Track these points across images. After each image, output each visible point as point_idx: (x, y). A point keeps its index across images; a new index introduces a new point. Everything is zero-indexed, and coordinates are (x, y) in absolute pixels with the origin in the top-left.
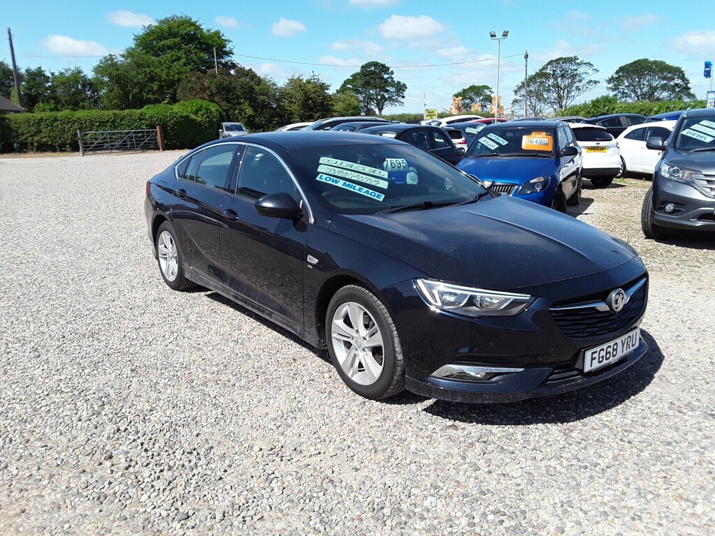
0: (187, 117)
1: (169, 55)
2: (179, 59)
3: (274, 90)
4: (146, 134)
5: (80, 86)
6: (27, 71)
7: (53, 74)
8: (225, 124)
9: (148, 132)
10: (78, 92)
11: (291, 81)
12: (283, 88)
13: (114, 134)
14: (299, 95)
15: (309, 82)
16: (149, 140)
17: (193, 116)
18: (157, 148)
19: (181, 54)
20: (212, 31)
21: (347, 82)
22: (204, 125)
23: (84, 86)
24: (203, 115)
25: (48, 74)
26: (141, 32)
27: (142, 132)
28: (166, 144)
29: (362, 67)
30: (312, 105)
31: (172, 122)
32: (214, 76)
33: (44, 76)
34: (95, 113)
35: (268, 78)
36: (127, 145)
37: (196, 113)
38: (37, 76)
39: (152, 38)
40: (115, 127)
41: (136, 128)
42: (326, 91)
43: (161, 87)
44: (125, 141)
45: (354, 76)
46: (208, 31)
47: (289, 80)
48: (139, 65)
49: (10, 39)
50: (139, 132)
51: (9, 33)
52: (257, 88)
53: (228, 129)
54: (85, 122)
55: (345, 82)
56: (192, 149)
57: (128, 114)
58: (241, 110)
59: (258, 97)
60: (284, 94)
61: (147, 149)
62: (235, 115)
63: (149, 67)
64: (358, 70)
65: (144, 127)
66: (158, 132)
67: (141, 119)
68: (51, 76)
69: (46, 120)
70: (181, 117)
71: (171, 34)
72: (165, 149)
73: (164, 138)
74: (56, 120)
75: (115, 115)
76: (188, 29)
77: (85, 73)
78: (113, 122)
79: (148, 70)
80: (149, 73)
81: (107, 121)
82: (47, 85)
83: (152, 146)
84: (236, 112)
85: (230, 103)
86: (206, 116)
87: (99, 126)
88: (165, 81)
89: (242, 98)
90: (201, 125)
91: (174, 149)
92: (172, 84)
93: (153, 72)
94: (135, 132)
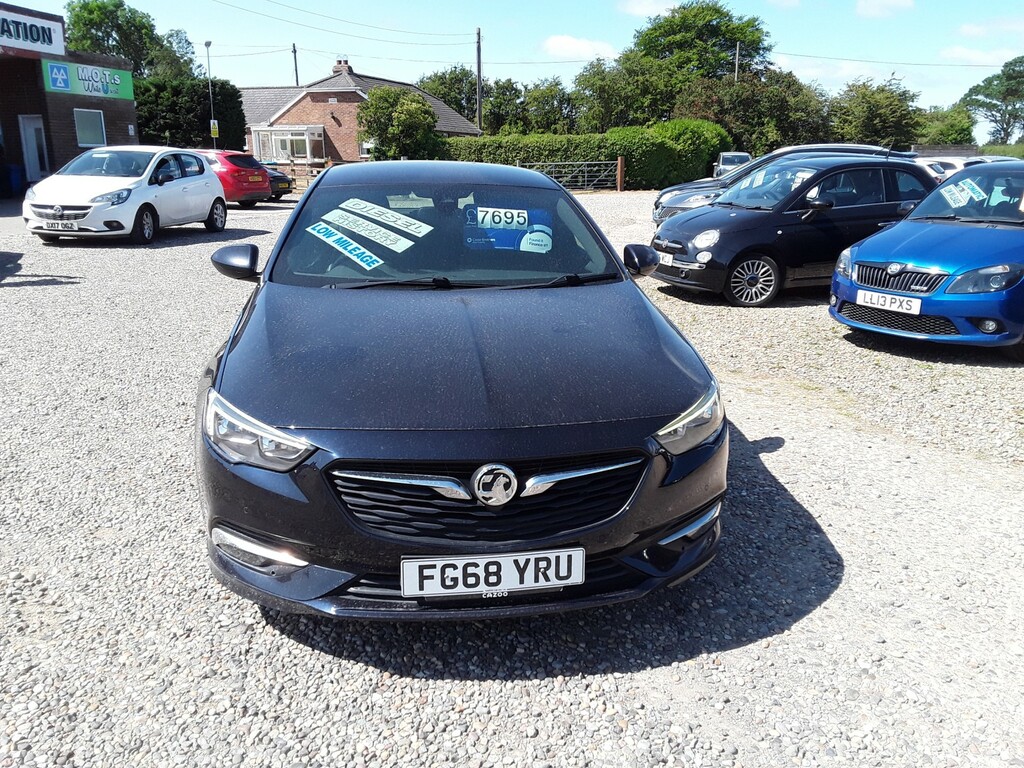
0: (662, 144)
1: (677, 55)
2: (689, 60)
3: (820, 103)
4: (604, 167)
5: (556, 103)
6: (496, 83)
7: (526, 88)
8: (724, 154)
9: (606, 165)
10: (553, 110)
11: (851, 88)
12: (836, 98)
13: (564, 167)
14: (860, 111)
15: (881, 90)
16: (606, 176)
17: (670, 143)
18: (614, 188)
19: (692, 54)
20: (745, 19)
21: (975, 90)
22: (686, 156)
23: (561, 102)
24: (685, 141)
25: (520, 87)
26: (645, 26)
27: (599, 165)
28: (627, 182)
29: (1007, 65)
30: (879, 126)
31: (640, 151)
32: (731, 84)
33: (516, 90)
34: (547, 138)
35: (814, 85)
36: (577, 182)
37: (677, 139)
38: (508, 89)
39: (657, 34)
40: (566, 159)
41: (592, 159)
42: (910, 103)
43: (654, 102)
44: (576, 177)
45: (989, 81)
46: (740, 19)
47: (849, 86)
48: (631, 72)
49: (479, 42)
50: (595, 165)
51: (479, 34)
52: (792, 101)
53: (727, 161)
54: (533, 150)
55: (971, 90)
56: (661, 190)
57: (585, 140)
58: (762, 133)
59: (791, 114)
60: (837, 109)
61: (603, 188)
62: (750, 141)
63: (643, 74)
64: (998, 71)
65: (602, 158)
66: (619, 164)
67: (600, 147)
68: (523, 89)
69: (489, 146)
70: (653, 144)
71: (685, 26)
72: (624, 189)
73: (626, 174)
74: (500, 146)
75: (569, 141)
76: (708, 18)
77: (564, 85)
78: (566, 150)
79: (641, 78)
80: (643, 83)
81: (558, 150)
82: (518, 101)
83: (609, 184)
84: (754, 136)
85: (748, 123)
86: (690, 142)
87: (547, 156)
88: (661, 93)
89: (766, 117)
90: (680, 156)
91: (636, 189)
92: (670, 96)
93: (647, 81)
94: (589, 166)
